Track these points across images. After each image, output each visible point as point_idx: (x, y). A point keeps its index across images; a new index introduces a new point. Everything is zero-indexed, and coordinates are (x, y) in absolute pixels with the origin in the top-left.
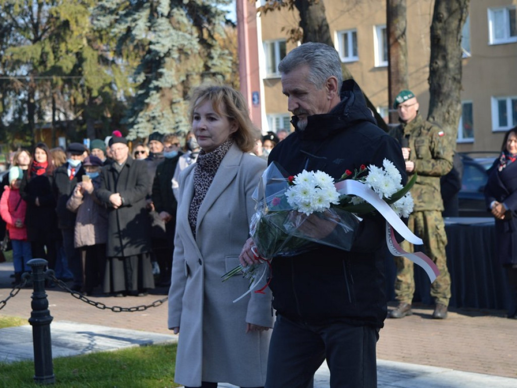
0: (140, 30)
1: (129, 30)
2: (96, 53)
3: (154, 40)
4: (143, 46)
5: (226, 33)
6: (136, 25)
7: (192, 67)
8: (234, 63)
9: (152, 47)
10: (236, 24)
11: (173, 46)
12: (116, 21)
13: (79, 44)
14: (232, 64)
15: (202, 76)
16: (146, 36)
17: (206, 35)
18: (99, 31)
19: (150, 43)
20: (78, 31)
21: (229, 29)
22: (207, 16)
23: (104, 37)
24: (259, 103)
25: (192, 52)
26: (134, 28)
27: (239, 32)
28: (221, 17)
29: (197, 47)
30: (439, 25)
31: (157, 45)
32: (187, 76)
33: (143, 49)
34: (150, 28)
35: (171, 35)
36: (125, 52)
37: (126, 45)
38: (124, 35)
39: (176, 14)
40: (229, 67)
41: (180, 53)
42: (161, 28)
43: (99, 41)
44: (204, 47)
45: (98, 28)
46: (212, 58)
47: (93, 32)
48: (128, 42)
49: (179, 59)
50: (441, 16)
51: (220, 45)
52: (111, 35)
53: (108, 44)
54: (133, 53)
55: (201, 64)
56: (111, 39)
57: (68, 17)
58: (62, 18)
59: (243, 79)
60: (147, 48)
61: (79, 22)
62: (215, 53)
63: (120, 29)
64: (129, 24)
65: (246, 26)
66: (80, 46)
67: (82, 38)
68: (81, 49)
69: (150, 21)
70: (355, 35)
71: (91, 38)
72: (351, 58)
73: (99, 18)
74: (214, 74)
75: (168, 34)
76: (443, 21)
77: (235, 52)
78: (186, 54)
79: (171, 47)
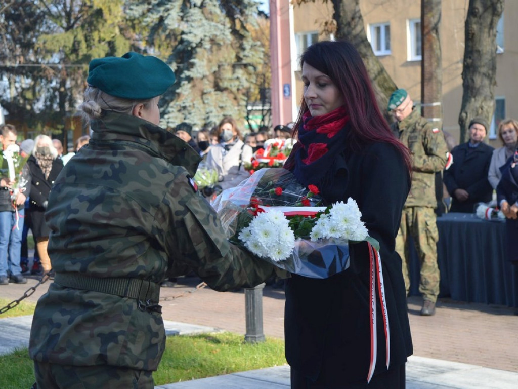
0: (173, 19)
1: (162, 19)
2: (128, 43)
3: (186, 30)
4: (175, 36)
5: (259, 25)
6: (169, 14)
7: (223, 57)
8: (266, 55)
9: (184, 37)
10: (268, 15)
11: (205, 36)
12: (149, 10)
13: (112, 33)
14: (264, 56)
15: (234, 67)
16: (179, 26)
17: (238, 27)
18: (132, 20)
19: (183, 33)
20: (112, 19)
21: (262, 20)
22: (239, 7)
23: (137, 27)
24: (290, 95)
25: (224, 43)
26: (167, 17)
27: (271, 23)
28: (254, 9)
29: (230, 38)
30: (474, 20)
31: (189, 35)
32: (219, 67)
33: (176, 39)
34: (182, 18)
35: (203, 25)
36: (157, 42)
37: (158, 35)
38: (156, 24)
39: (209, 5)
40: (260, 58)
41: (212, 44)
42: (193, 18)
43: (131, 30)
44: (236, 38)
45: (130, 17)
46: (244, 49)
47: (125, 20)
48: (160, 31)
49: (211, 50)
50: (477, 10)
51: (252, 36)
52: (144, 24)
53: (140, 33)
54: (165, 43)
55: (233, 55)
56: (144, 28)
57: (100, 6)
58: (95, 7)
59: (274, 72)
60: (179, 38)
61: (113, 11)
62: (247, 44)
63: (153, 18)
64: (161, 14)
65: (279, 19)
66: (113, 35)
67: (114, 27)
68: (113, 37)
69: (182, 11)
70: (388, 28)
71: (123, 27)
72: (383, 52)
73: (132, 7)
74: (246, 66)
75: (200, 24)
76: (478, 15)
77: (267, 43)
78: (219, 45)
79: (203, 38)
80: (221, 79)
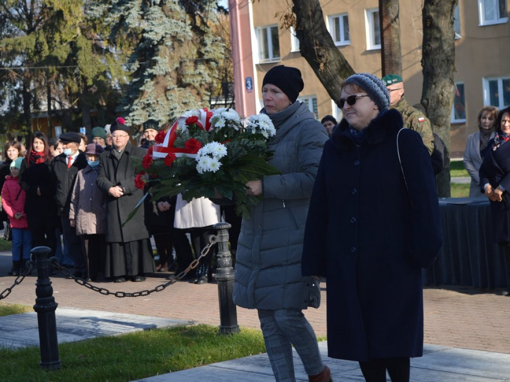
0: (134, 18)
1: (122, 18)
2: (90, 43)
3: (147, 28)
4: (137, 34)
5: (218, 20)
6: (129, 14)
7: (185, 54)
8: (227, 49)
9: (145, 35)
10: (228, 10)
11: (166, 34)
12: (109, 10)
13: (73, 34)
14: (225, 51)
15: (196, 63)
16: (140, 24)
17: (199, 23)
18: (93, 21)
19: (144, 31)
20: (72, 21)
21: (221, 16)
22: (199, 3)
23: (98, 27)
24: (252, 88)
25: (185, 39)
26: (127, 16)
27: (232, 19)
28: (214, 4)
29: (191, 34)
30: (432, 8)
31: (150, 33)
32: (181, 63)
33: (137, 38)
34: (143, 17)
35: (164, 23)
36: (118, 41)
37: (120, 34)
38: (117, 24)
39: (169, 2)
40: (221, 53)
41: (173, 41)
42: (153, 16)
43: (92, 30)
44: (197, 34)
45: (91, 17)
46: (205, 45)
47: (86, 21)
48: (121, 30)
49: (173, 47)
51: (212, 31)
52: (105, 24)
53: (101, 33)
54: (126, 42)
55: (195, 51)
56: (105, 28)
57: (61, 7)
58: (55, 10)
59: (236, 65)
60: (140, 36)
61: (73, 11)
62: (208, 40)
63: (114, 17)
64: (121, 13)
65: (238, 13)
66: (74, 36)
67: (76, 28)
68: (75, 38)
69: (142, 10)
70: (346, 19)
71: (85, 27)
72: (343, 42)
73: (92, 7)
74: (208, 61)
75: (161, 22)
76: (435, 3)
77: (227, 38)
78: (180, 41)
79: (164, 35)
80: (183, 76)
